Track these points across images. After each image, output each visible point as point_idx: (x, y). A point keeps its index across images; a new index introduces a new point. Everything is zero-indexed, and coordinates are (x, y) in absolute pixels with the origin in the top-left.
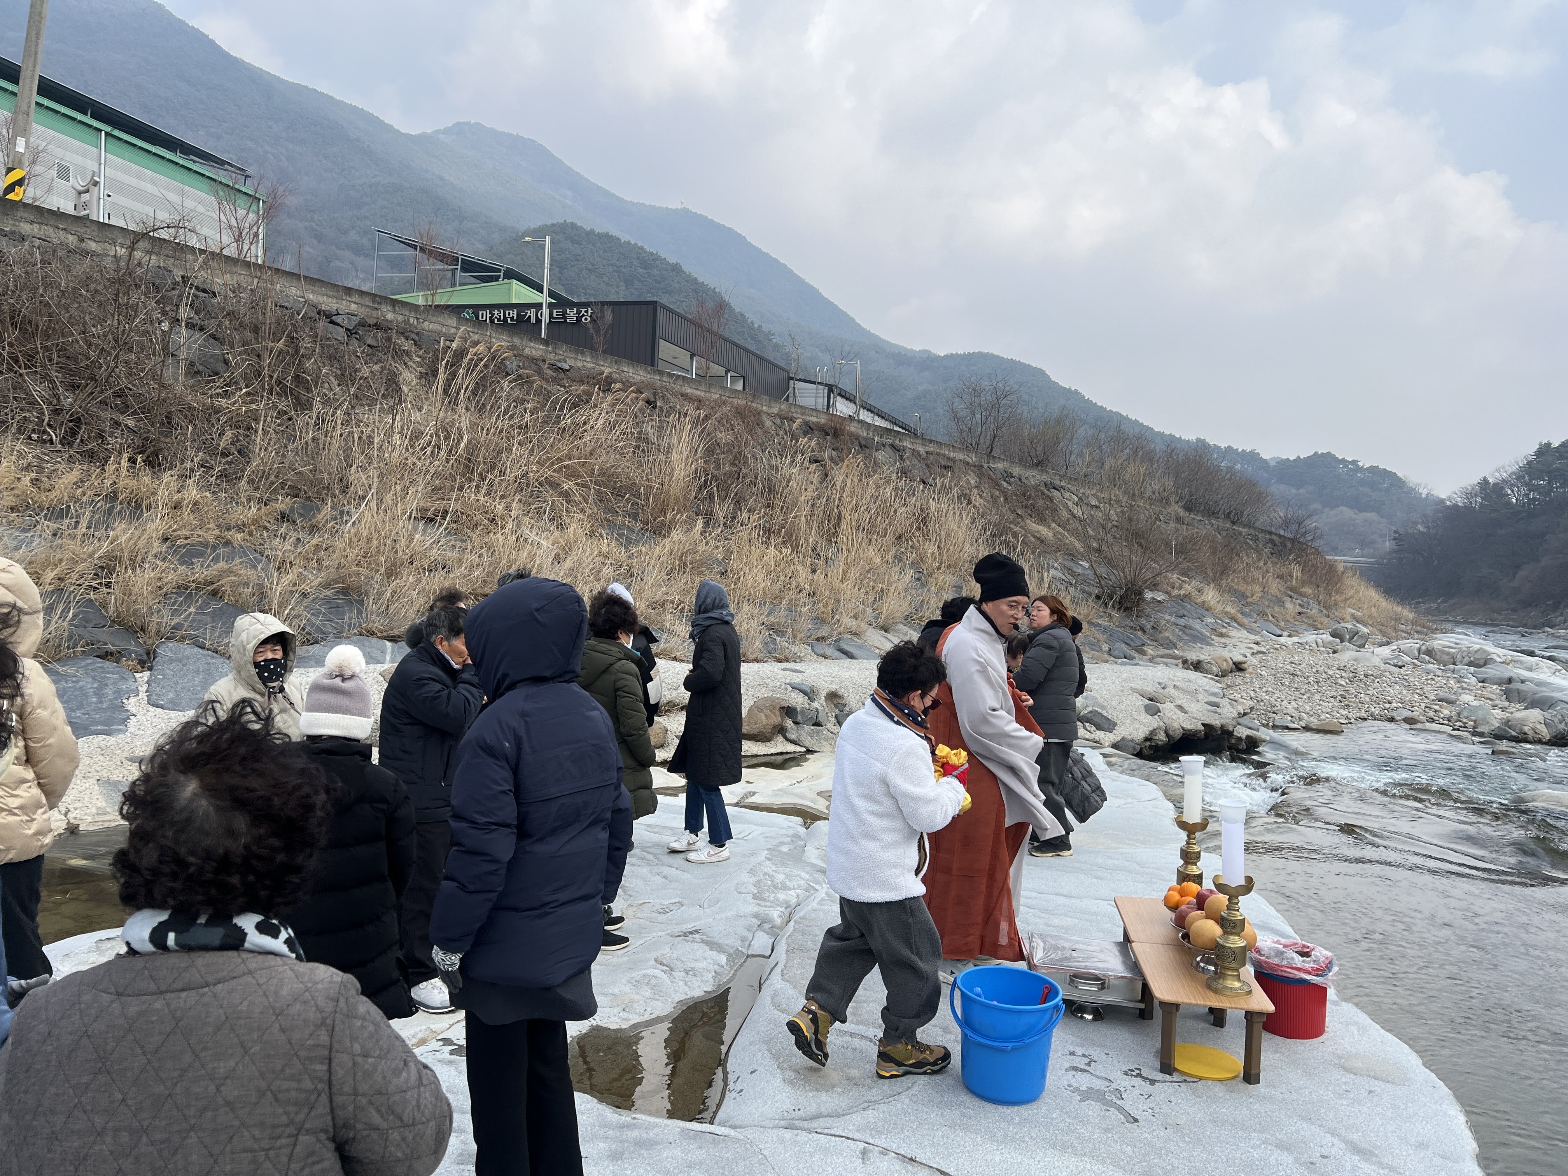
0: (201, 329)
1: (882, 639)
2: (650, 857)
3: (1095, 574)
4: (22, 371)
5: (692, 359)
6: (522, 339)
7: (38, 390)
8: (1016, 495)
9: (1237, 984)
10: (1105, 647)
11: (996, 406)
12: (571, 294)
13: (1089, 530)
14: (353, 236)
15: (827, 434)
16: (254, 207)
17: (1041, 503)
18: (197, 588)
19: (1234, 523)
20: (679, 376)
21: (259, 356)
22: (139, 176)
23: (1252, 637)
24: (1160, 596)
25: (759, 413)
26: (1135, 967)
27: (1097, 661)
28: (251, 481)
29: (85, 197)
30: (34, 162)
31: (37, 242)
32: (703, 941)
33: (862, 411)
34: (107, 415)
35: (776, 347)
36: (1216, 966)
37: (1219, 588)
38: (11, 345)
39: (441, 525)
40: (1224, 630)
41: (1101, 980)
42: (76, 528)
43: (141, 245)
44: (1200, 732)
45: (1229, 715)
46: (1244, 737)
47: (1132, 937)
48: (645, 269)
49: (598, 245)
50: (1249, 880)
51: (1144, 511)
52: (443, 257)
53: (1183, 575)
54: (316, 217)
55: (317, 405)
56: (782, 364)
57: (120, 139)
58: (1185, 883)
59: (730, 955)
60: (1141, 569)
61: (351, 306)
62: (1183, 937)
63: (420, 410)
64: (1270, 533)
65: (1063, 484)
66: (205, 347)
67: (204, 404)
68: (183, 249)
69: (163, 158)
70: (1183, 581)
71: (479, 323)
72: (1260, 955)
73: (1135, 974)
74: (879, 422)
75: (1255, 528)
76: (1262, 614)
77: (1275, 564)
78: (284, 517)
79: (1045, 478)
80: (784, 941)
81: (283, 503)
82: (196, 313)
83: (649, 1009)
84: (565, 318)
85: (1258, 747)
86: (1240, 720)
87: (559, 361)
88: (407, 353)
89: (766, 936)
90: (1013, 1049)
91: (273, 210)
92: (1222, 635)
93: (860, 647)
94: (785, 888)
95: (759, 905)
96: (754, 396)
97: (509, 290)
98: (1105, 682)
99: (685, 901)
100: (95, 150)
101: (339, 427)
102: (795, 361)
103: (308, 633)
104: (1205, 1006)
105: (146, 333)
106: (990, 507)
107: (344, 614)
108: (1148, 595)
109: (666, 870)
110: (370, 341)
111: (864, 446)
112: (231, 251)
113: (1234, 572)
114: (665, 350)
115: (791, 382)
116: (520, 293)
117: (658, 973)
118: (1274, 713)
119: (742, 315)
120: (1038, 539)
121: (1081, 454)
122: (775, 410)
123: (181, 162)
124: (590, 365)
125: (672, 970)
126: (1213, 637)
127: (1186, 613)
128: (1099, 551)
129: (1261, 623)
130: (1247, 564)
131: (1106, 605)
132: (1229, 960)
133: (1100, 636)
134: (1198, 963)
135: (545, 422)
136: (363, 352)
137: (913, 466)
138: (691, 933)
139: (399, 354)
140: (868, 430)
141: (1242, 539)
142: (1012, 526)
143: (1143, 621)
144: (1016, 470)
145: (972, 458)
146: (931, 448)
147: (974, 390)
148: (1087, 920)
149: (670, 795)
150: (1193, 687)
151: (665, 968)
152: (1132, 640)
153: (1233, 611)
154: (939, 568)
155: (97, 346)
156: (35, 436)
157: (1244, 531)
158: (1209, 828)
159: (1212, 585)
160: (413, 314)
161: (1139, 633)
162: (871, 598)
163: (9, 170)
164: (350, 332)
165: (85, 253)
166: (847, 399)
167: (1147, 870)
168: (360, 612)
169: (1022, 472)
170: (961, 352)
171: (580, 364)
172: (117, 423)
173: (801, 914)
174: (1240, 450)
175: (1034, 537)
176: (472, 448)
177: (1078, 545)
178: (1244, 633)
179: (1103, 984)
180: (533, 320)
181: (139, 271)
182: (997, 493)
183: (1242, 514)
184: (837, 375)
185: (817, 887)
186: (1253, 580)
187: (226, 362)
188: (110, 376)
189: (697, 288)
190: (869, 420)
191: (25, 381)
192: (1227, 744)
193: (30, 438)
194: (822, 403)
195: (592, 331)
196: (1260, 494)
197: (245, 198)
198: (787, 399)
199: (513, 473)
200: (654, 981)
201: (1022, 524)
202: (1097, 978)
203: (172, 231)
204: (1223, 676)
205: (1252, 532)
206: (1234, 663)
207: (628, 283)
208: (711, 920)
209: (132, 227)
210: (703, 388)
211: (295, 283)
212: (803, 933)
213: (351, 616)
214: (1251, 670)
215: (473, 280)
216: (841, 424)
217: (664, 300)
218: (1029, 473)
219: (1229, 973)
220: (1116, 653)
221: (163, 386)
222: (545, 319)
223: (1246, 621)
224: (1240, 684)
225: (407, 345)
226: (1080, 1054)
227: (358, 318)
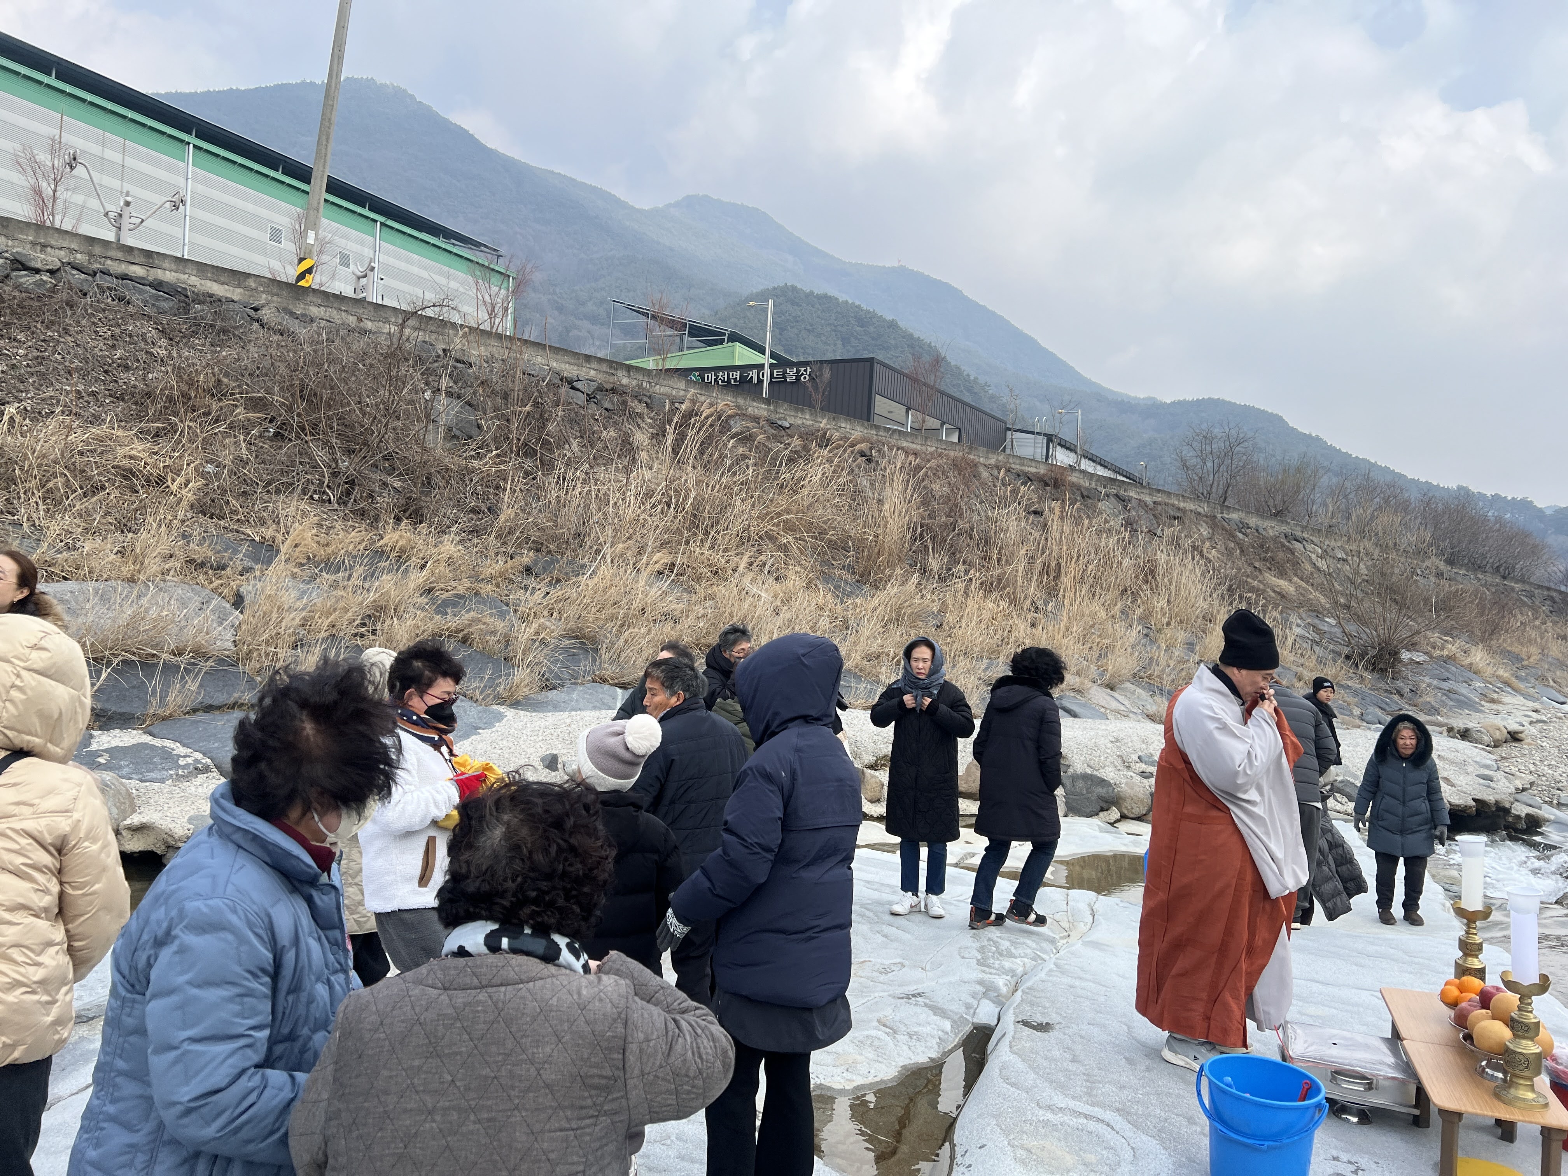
0: (459, 397)
1: (1108, 698)
2: (871, 914)
3: (1344, 632)
4: (308, 438)
5: (907, 412)
6: (745, 399)
7: (320, 455)
8: (1253, 547)
9: (1530, 1095)
10: (1357, 711)
11: (1229, 453)
12: (791, 354)
13: (1336, 585)
14: (590, 307)
15: (1047, 485)
16: (505, 285)
17: (1281, 555)
18: (449, 636)
19: (1504, 578)
20: (895, 430)
21: (508, 420)
22: (409, 261)
23: (1531, 704)
24: (1419, 657)
25: (976, 465)
26: (1408, 1067)
27: (1348, 726)
28: (499, 536)
29: (363, 281)
30: (321, 252)
31: (323, 323)
32: (926, 1005)
33: (1083, 460)
34: (376, 476)
35: (993, 398)
36: (1505, 1073)
37: (1490, 650)
38: (299, 415)
39: (668, 576)
40: (1495, 696)
41: (1367, 1079)
42: (349, 579)
43: (410, 322)
44: (1471, 807)
45: (1505, 790)
46: (1523, 815)
47: (1403, 1033)
48: (862, 327)
49: (818, 306)
50: (1544, 978)
51: (1399, 567)
52: (672, 323)
53: (1446, 634)
54: (558, 290)
55: (560, 465)
56: (998, 414)
57: (392, 228)
58: (1465, 978)
59: (954, 1022)
60: (1396, 628)
61: (590, 373)
62: (1465, 1038)
63: (651, 469)
64: (1548, 589)
65: (1305, 535)
66: (461, 413)
67: (459, 466)
68: (444, 324)
69: (428, 243)
70: (1446, 641)
71: (705, 385)
72: (1557, 1063)
73: (1409, 1076)
74: (1101, 471)
75: (1531, 584)
76: (1543, 679)
77: (1555, 623)
78: (528, 570)
79: (1285, 529)
80: (1011, 1011)
81: (527, 557)
82: (455, 383)
83: (872, 1071)
84: (784, 377)
85: (1540, 827)
86: (1518, 796)
87: (780, 419)
88: (640, 415)
89: (992, 1005)
90: (1269, 1148)
91: (522, 286)
92: (1493, 701)
93: (1084, 705)
94: (1011, 956)
95: (984, 971)
96: (971, 448)
97: (733, 352)
98: (1358, 749)
99: (906, 963)
100: (371, 239)
101: (579, 485)
102: (1012, 412)
103: (547, 680)
104: (1492, 1117)
105: (411, 402)
106: (1224, 559)
107: (579, 661)
108: (1405, 656)
109: (887, 929)
110: (607, 405)
111: (1087, 497)
112: (486, 326)
113: (1507, 631)
114: (881, 405)
115: (1009, 433)
116: (742, 355)
117: (881, 1034)
118: (1559, 789)
119: (958, 368)
120: (1279, 593)
121: (1325, 505)
122: (993, 461)
123: (443, 246)
124: (809, 423)
125: (895, 1032)
126: (1483, 703)
127: (1450, 676)
128: (1348, 607)
129: (1540, 688)
130: (1522, 623)
131: (1357, 666)
132: (1521, 1067)
133: (1350, 699)
134: (1484, 1069)
135: (765, 478)
136: (600, 415)
137: (1140, 517)
138: (914, 996)
139: (634, 417)
140: (1091, 480)
141: (1515, 595)
142: (1249, 580)
143: (1400, 684)
144: (1253, 521)
145: (1204, 508)
146: (1159, 498)
147: (1205, 437)
148: (1347, 1011)
149: (888, 851)
150: (1460, 757)
151: (888, 1030)
152: (1387, 704)
153: (1506, 675)
154: (1168, 624)
155: (370, 414)
156: (316, 497)
157: (1518, 586)
158: (1491, 918)
159: (1480, 646)
160: (646, 379)
161: (1396, 697)
162: (1096, 654)
163: (301, 260)
164: (590, 397)
165: (364, 332)
166: (1067, 448)
167: (1416, 960)
168: (594, 660)
169: (1260, 523)
170: (1189, 398)
171: (799, 422)
172: (385, 484)
173: (1029, 984)
174: (1509, 498)
175: (1274, 591)
176: (698, 505)
177: (1323, 600)
178: (1519, 700)
179: (1370, 1084)
180: (755, 381)
181: (408, 346)
182: (1232, 545)
183: (1513, 567)
184: (1057, 425)
185: (1044, 956)
186: (1530, 641)
187: (479, 427)
188: (381, 441)
189: (913, 343)
190: (1090, 470)
191: (310, 447)
192: (1503, 823)
193: (312, 497)
194: (1040, 453)
195: (810, 389)
196: (1535, 546)
197: (498, 276)
198: (1004, 450)
199: (737, 526)
200: (876, 1043)
201: (1260, 578)
202: (1363, 1077)
203: (437, 309)
204: (1495, 746)
205: (1527, 587)
206: (1509, 733)
207: (845, 341)
208: (934, 983)
209: (404, 307)
210: (919, 441)
211: (541, 352)
212: (1032, 1004)
213: (585, 664)
214: (1529, 740)
215: (700, 344)
216: (1062, 474)
217: (880, 356)
218: (1267, 524)
219: (1522, 1082)
220: (1369, 718)
221: (424, 449)
222: (766, 380)
223: (1521, 686)
224: (1516, 756)
225: (640, 408)
226: (1345, 1160)
227: (596, 384)
